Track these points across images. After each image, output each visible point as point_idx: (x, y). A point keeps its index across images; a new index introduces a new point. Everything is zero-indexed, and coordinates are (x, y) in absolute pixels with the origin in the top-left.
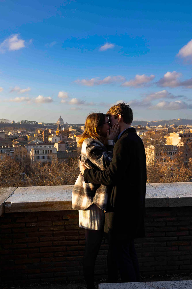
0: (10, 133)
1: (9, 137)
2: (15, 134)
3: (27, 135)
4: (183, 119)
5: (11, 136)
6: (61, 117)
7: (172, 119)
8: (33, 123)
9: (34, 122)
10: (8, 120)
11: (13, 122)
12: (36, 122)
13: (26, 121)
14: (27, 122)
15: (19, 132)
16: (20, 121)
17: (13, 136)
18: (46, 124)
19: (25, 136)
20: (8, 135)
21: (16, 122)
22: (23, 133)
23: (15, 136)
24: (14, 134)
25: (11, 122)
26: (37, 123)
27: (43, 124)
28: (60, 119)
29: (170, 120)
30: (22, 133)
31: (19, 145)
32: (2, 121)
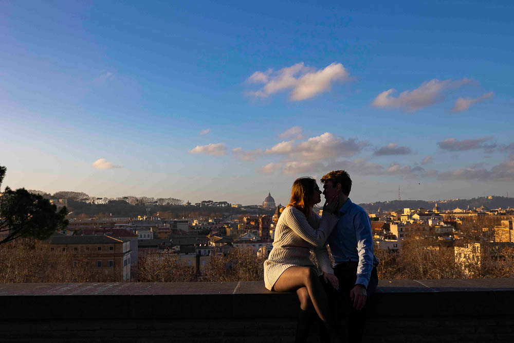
0: (195, 223)
1: (194, 228)
2: (205, 223)
3: (226, 226)
4: (499, 197)
5: (197, 228)
6: (270, 194)
7: (477, 198)
8: (223, 205)
9: (225, 203)
10: (180, 200)
11: (188, 203)
12: (228, 204)
13: (209, 201)
14: (212, 204)
15: (210, 221)
16: (200, 202)
17: (201, 228)
18: (245, 207)
19: (222, 227)
20: (193, 226)
21: (193, 204)
22: (217, 221)
23: (204, 228)
24: (203, 224)
25: (185, 203)
26: (229, 206)
27: (240, 206)
28: (267, 198)
29: (474, 200)
30: (215, 223)
31: (222, 243)
32: (169, 202)
